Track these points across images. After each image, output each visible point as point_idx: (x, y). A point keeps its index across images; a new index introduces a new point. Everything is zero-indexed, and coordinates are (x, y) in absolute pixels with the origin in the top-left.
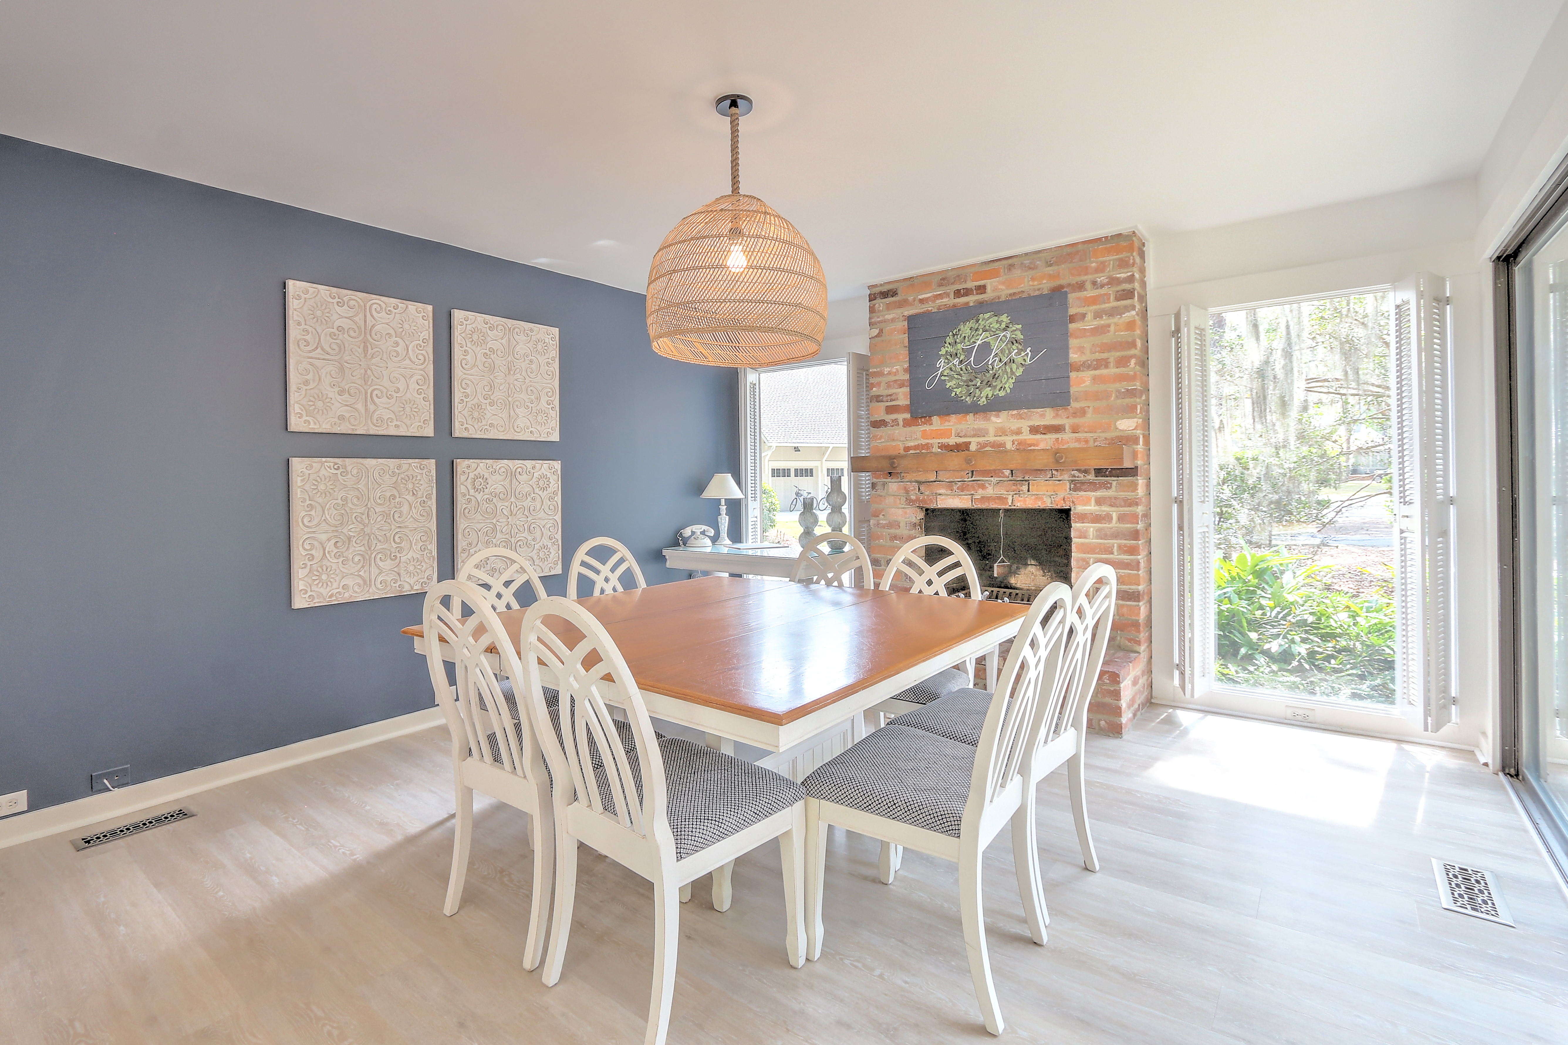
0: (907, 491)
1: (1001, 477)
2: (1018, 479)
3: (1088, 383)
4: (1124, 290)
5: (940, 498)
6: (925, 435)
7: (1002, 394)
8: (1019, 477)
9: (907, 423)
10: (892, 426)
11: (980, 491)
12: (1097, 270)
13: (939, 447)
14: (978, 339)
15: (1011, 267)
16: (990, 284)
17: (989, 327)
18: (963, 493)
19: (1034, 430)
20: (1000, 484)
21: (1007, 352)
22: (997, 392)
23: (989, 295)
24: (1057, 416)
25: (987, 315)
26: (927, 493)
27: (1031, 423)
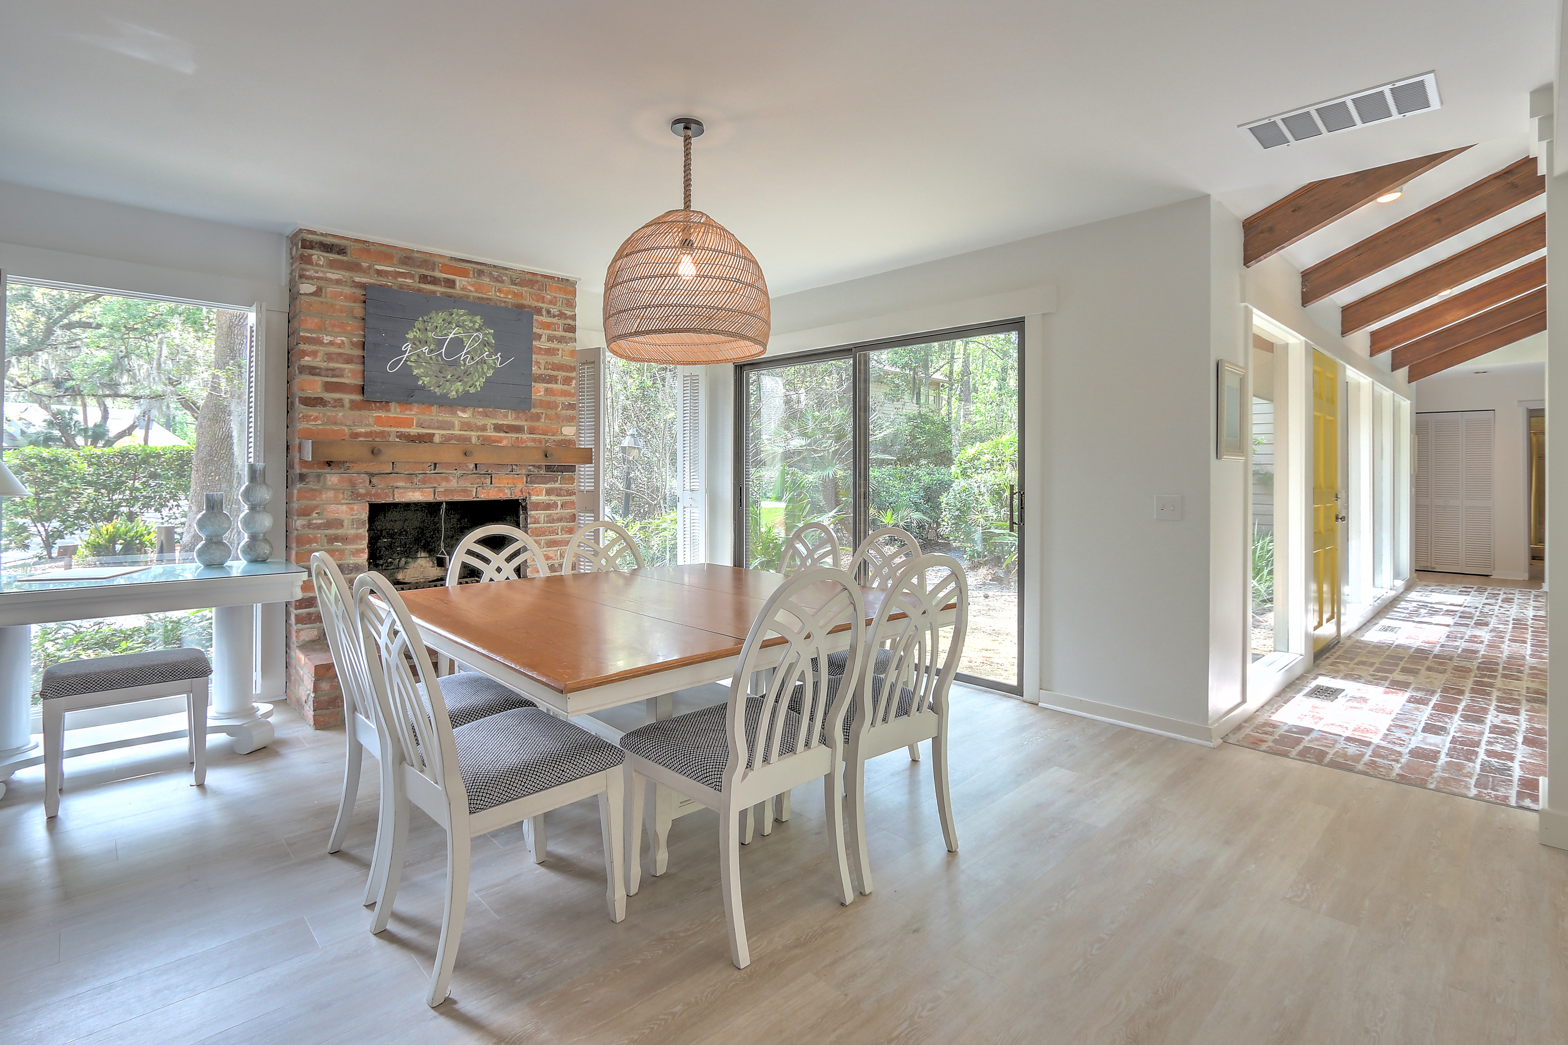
0: (353, 484)
1: (465, 470)
2: (482, 473)
3: (542, 393)
4: (569, 325)
5: (397, 492)
6: (379, 421)
7: (472, 390)
8: (483, 470)
9: (354, 405)
10: (334, 407)
11: (444, 484)
12: (551, 302)
13: (398, 437)
14: (451, 333)
15: (480, 273)
16: (460, 281)
17: (463, 323)
18: (425, 486)
19: (498, 428)
20: (464, 477)
21: (479, 352)
22: (468, 388)
23: (457, 291)
24: (517, 418)
25: (462, 312)
26: (380, 486)
27: (495, 421)
